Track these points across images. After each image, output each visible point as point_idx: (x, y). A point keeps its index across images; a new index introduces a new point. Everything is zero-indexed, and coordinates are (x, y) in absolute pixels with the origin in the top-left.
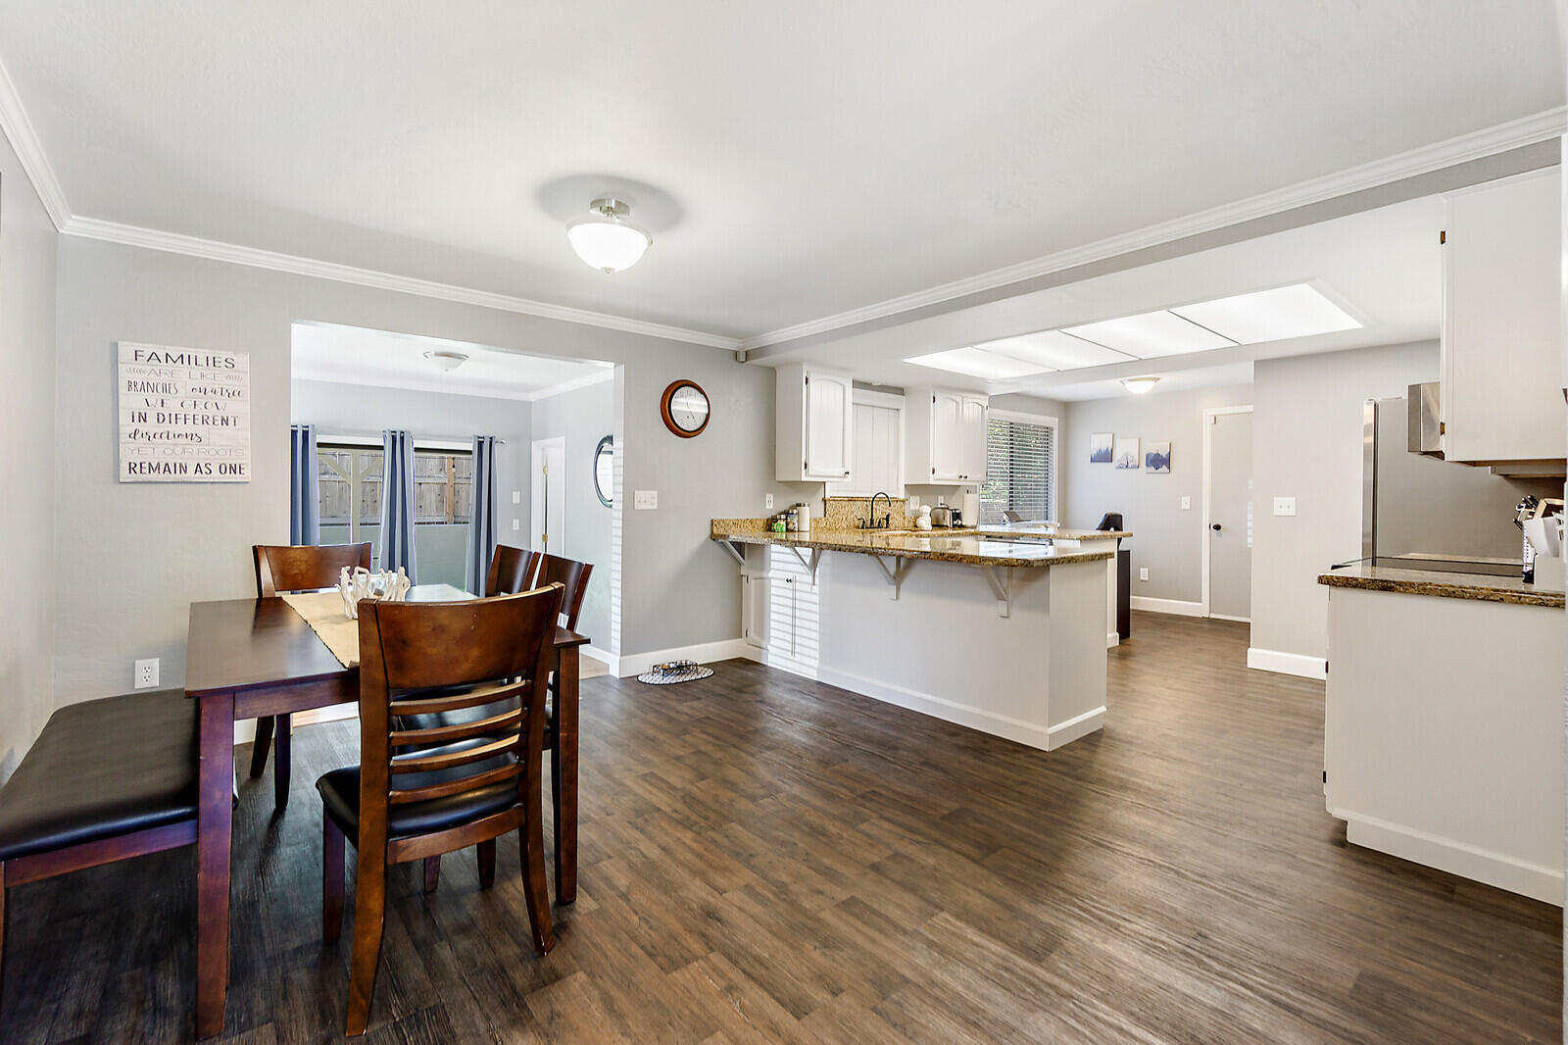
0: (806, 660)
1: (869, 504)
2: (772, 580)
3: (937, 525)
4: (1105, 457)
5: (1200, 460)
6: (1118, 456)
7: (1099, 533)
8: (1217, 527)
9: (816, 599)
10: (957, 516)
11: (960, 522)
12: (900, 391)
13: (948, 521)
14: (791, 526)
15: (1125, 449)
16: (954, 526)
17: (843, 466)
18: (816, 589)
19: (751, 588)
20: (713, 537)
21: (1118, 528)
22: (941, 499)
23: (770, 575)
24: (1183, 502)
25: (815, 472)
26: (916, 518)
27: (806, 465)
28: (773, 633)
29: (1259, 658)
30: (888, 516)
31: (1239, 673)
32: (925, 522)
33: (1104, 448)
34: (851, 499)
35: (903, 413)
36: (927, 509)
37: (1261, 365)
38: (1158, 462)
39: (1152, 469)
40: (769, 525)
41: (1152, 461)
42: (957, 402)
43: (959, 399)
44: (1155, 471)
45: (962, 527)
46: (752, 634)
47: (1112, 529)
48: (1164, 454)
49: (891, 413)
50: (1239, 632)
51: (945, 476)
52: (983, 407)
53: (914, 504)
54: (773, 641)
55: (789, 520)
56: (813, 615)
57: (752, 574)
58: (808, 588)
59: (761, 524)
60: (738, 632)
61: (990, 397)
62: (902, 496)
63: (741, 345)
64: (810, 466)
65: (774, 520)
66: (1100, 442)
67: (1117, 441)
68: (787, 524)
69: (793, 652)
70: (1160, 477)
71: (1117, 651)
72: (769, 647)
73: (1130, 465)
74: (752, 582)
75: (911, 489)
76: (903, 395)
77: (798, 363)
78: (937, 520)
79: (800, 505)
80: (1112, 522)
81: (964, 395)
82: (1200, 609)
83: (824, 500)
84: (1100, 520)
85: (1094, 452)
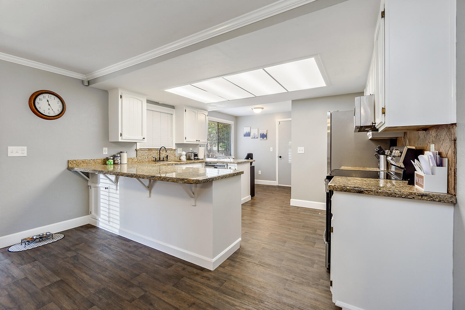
0: (115, 225)
1: (159, 151)
2: (101, 188)
3: (189, 159)
4: (248, 135)
5: (275, 136)
6: (252, 134)
7: (246, 160)
8: (280, 157)
9: (118, 196)
10: (196, 155)
11: (197, 158)
12: (173, 107)
13: (193, 158)
14: (116, 162)
15: (254, 132)
16: (195, 159)
17: (142, 135)
18: (118, 192)
19: (92, 191)
20: (69, 169)
21: (252, 159)
22: (191, 149)
23: (99, 185)
24: (271, 149)
25: (126, 137)
26: (180, 156)
27: (121, 134)
28: (102, 212)
29: (294, 202)
30: (167, 156)
31: (288, 209)
32: (184, 158)
33: (248, 132)
34: (150, 150)
35: (174, 116)
36: (184, 153)
37: (293, 101)
38: (264, 136)
39: (262, 139)
40: (105, 162)
41: (262, 136)
42: (195, 113)
43: (196, 112)
44: (263, 139)
45: (198, 159)
46: (93, 213)
47: (250, 159)
48: (265, 134)
49: (169, 116)
50: (288, 190)
51: (191, 139)
52: (205, 115)
53: (180, 151)
54: (102, 216)
55: (115, 159)
56: (117, 204)
57: (92, 185)
58: (115, 192)
59: (100, 161)
60: (88, 212)
61: (209, 112)
62: (174, 148)
63: (85, 77)
64: (123, 135)
65: (107, 159)
66: (246, 130)
67: (252, 129)
68: (114, 161)
69: (109, 221)
70: (264, 142)
71: (250, 202)
72: (100, 219)
73: (255, 137)
74: (93, 189)
75: (178, 145)
76: (174, 109)
77: (115, 89)
78: (189, 157)
79: (121, 152)
80: (250, 156)
81: (198, 110)
82: (275, 183)
83: (136, 150)
84: (246, 155)
85: (245, 133)
